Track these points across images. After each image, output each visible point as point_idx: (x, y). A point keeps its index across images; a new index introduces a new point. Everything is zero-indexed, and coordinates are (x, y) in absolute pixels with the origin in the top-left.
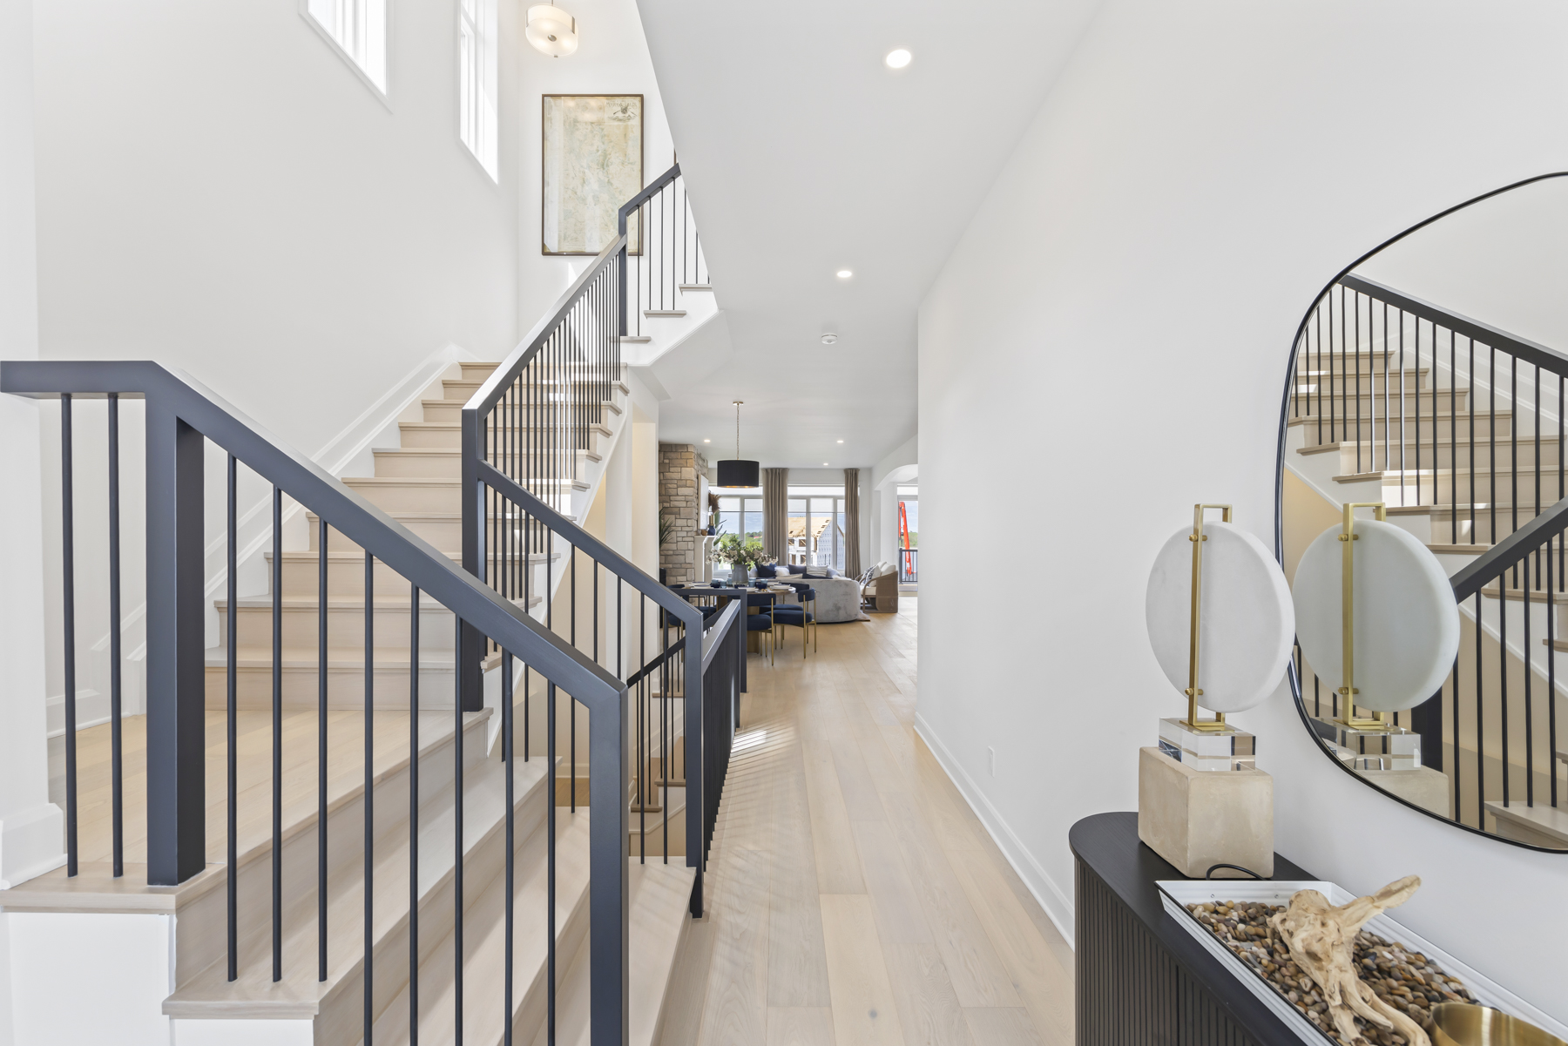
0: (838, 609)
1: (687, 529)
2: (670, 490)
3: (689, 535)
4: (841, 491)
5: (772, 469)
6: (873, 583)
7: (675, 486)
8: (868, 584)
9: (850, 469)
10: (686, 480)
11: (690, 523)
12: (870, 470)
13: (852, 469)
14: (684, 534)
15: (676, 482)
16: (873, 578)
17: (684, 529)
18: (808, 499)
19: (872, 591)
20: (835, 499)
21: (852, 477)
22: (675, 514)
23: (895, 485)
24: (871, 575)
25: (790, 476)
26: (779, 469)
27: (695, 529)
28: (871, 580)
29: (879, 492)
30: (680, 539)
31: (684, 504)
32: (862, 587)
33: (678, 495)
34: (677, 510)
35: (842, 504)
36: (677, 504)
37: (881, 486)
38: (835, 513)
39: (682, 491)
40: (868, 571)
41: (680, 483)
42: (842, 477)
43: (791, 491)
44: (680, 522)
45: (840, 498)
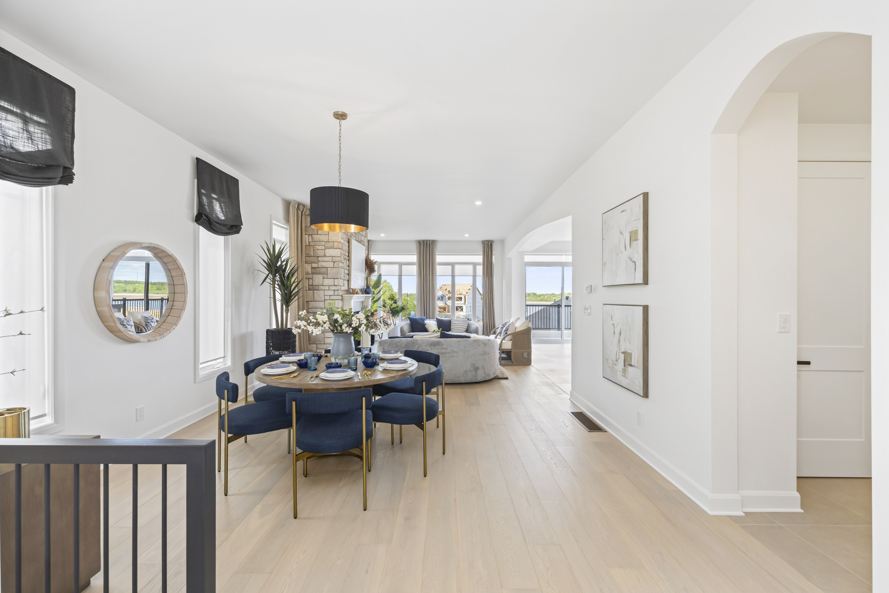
0: (477, 369)
1: (334, 288)
2: (318, 251)
3: (336, 293)
4: (479, 259)
5: (423, 241)
6: (508, 338)
7: (323, 247)
8: (504, 339)
9: (487, 241)
10: (334, 242)
11: (341, 282)
12: (502, 242)
13: (488, 241)
14: (332, 293)
15: (323, 243)
16: (509, 332)
17: (331, 288)
18: (453, 265)
19: (508, 345)
20: (475, 265)
21: (488, 247)
22: (323, 274)
23: (522, 254)
24: (507, 330)
25: (439, 247)
26: (429, 241)
27: (346, 288)
28: (506, 334)
29: (510, 259)
30: (327, 298)
31: (331, 265)
32: (499, 341)
33: (325, 256)
34: (324, 270)
35: (480, 270)
36: (324, 264)
37: (512, 254)
38: (474, 276)
39: (329, 252)
40: (504, 326)
41: (328, 245)
42: (480, 248)
43: (439, 258)
44: (327, 282)
45: (478, 264)
